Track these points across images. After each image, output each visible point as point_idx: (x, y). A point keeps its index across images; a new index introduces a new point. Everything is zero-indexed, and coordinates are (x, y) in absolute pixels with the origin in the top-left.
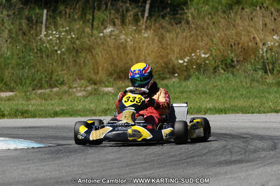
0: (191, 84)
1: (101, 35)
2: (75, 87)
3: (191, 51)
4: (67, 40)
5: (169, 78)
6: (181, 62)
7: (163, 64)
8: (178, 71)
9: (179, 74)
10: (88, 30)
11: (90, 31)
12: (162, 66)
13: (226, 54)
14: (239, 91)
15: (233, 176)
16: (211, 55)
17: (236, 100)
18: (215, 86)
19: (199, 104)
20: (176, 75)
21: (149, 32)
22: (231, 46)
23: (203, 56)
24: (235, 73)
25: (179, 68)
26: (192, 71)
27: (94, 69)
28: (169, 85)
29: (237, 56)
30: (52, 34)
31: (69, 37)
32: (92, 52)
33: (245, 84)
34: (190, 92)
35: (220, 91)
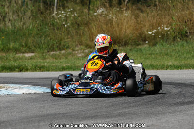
0: (157, 48)
1: (95, 14)
2: (77, 50)
3: (157, 25)
4: (72, 18)
5: (142, 44)
6: (150, 33)
7: (138, 35)
8: (147, 38)
9: (149, 42)
10: (86, 10)
11: (87, 12)
12: (137, 36)
13: (182, 27)
14: (191, 53)
15: (186, 113)
16: (172, 28)
17: (189, 60)
18: (174, 50)
19: (162, 63)
20: (147, 42)
21: (128, 12)
23: (166, 29)
24: (188, 41)
25: (149, 38)
26: (158, 39)
27: (90, 38)
28: (142, 49)
29: (190, 29)
30: (61, 14)
31: (73, 15)
32: (88, 26)
34: (157, 54)
35: (177, 53)
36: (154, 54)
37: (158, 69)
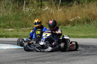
0: (75, 27)
1: (44, 10)
3: (75, 16)
4: (32, 12)
5: (68, 25)
6: (71, 20)
7: (65, 21)
8: (70, 23)
9: (71, 24)
11: (40, 9)
13: (87, 17)
14: (92, 30)
15: (89, 60)
16: (82, 18)
17: (90, 33)
18: (83, 29)
20: (70, 24)
21: (61, 9)
22: (89, 15)
23: (79, 18)
24: (90, 24)
25: (71, 22)
26: (75, 23)
28: (67, 28)
29: (92, 18)
30: (27, 9)
31: (33, 10)
33: (94, 28)
34: (74, 30)
35: (85, 30)
36: (73, 30)
37: (75, 38)
